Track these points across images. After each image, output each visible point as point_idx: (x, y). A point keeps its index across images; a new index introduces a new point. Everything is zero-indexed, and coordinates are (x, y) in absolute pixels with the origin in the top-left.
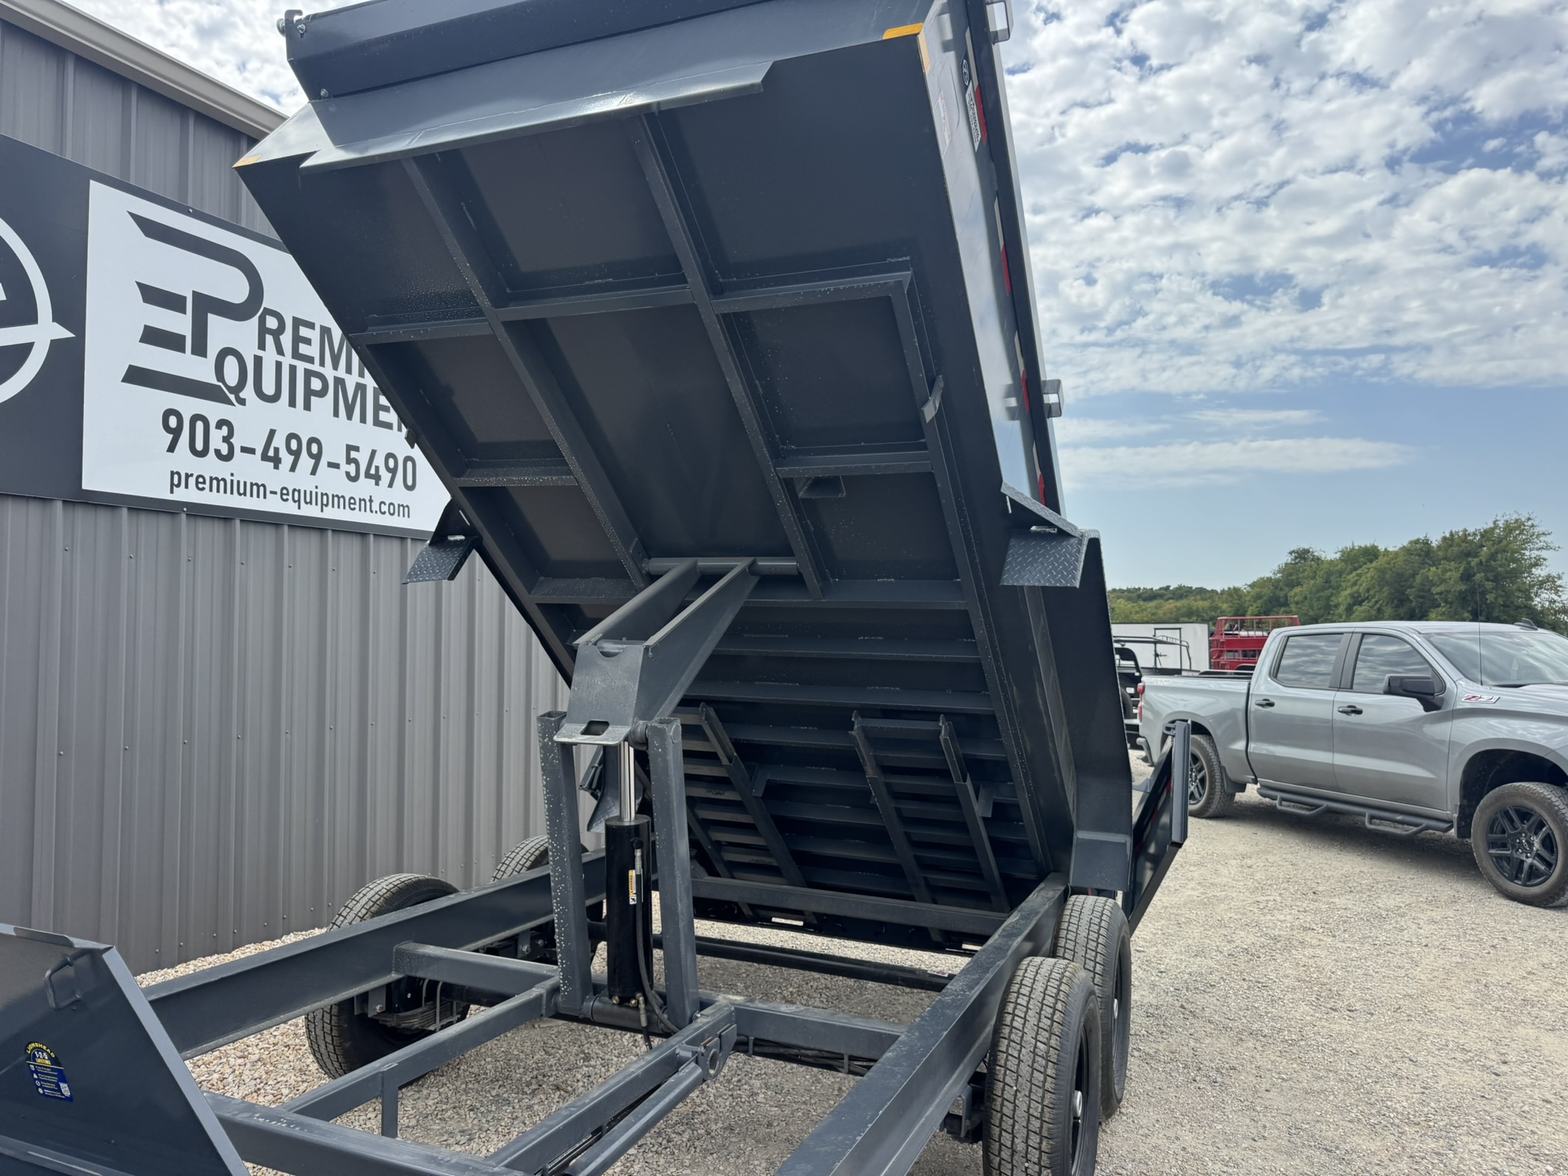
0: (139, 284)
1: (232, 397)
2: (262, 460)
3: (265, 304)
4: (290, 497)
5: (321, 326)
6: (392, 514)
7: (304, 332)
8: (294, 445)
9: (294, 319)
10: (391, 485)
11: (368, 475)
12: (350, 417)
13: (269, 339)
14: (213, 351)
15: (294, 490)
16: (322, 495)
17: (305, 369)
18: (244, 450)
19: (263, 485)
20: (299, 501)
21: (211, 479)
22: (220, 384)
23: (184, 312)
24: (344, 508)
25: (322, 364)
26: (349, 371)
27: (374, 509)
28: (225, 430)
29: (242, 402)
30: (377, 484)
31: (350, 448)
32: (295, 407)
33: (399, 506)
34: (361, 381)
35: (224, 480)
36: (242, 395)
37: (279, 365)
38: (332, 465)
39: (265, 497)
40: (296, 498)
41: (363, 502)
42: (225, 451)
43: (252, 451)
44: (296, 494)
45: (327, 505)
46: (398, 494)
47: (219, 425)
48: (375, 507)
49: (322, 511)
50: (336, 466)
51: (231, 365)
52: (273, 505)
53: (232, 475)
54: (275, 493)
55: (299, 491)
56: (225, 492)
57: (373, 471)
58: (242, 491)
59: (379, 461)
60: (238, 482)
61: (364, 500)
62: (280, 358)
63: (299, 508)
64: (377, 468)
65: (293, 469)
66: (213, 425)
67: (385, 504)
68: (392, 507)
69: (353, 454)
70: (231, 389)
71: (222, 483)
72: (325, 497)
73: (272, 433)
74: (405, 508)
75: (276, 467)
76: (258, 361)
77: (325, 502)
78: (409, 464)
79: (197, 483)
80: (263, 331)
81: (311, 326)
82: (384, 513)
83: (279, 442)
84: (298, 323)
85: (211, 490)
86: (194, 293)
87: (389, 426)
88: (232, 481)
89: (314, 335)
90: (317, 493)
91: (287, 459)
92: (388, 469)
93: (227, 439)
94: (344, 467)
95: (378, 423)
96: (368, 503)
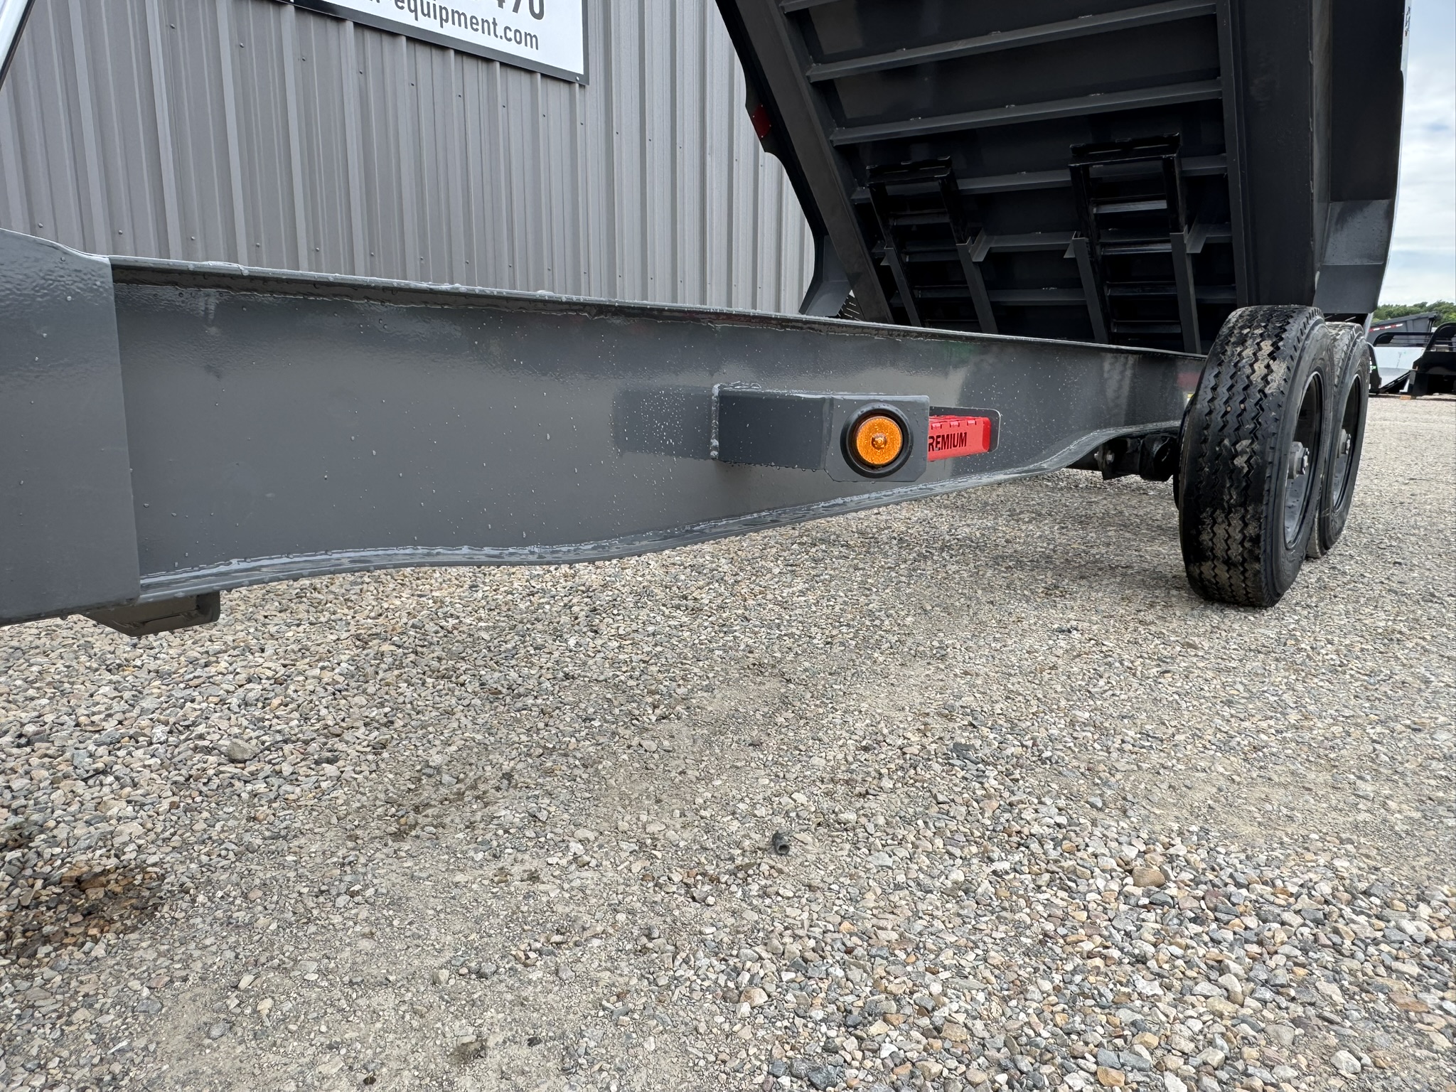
6: (519, 43)
10: (516, 9)
16: (442, 8)
20: (416, 11)
24: (466, 27)
27: (498, 34)
30: (501, 5)
33: (526, 35)
40: (413, 8)
41: (486, 24)
45: (447, 21)
46: (524, 21)
48: (500, 31)
49: (442, 26)
52: (387, 11)
61: (487, 21)
63: (416, 19)
67: (510, 30)
68: (518, 34)
72: (444, 11)
74: (532, 39)
77: (444, 17)
82: (510, 40)
90: (434, 5)
96: (492, 26)
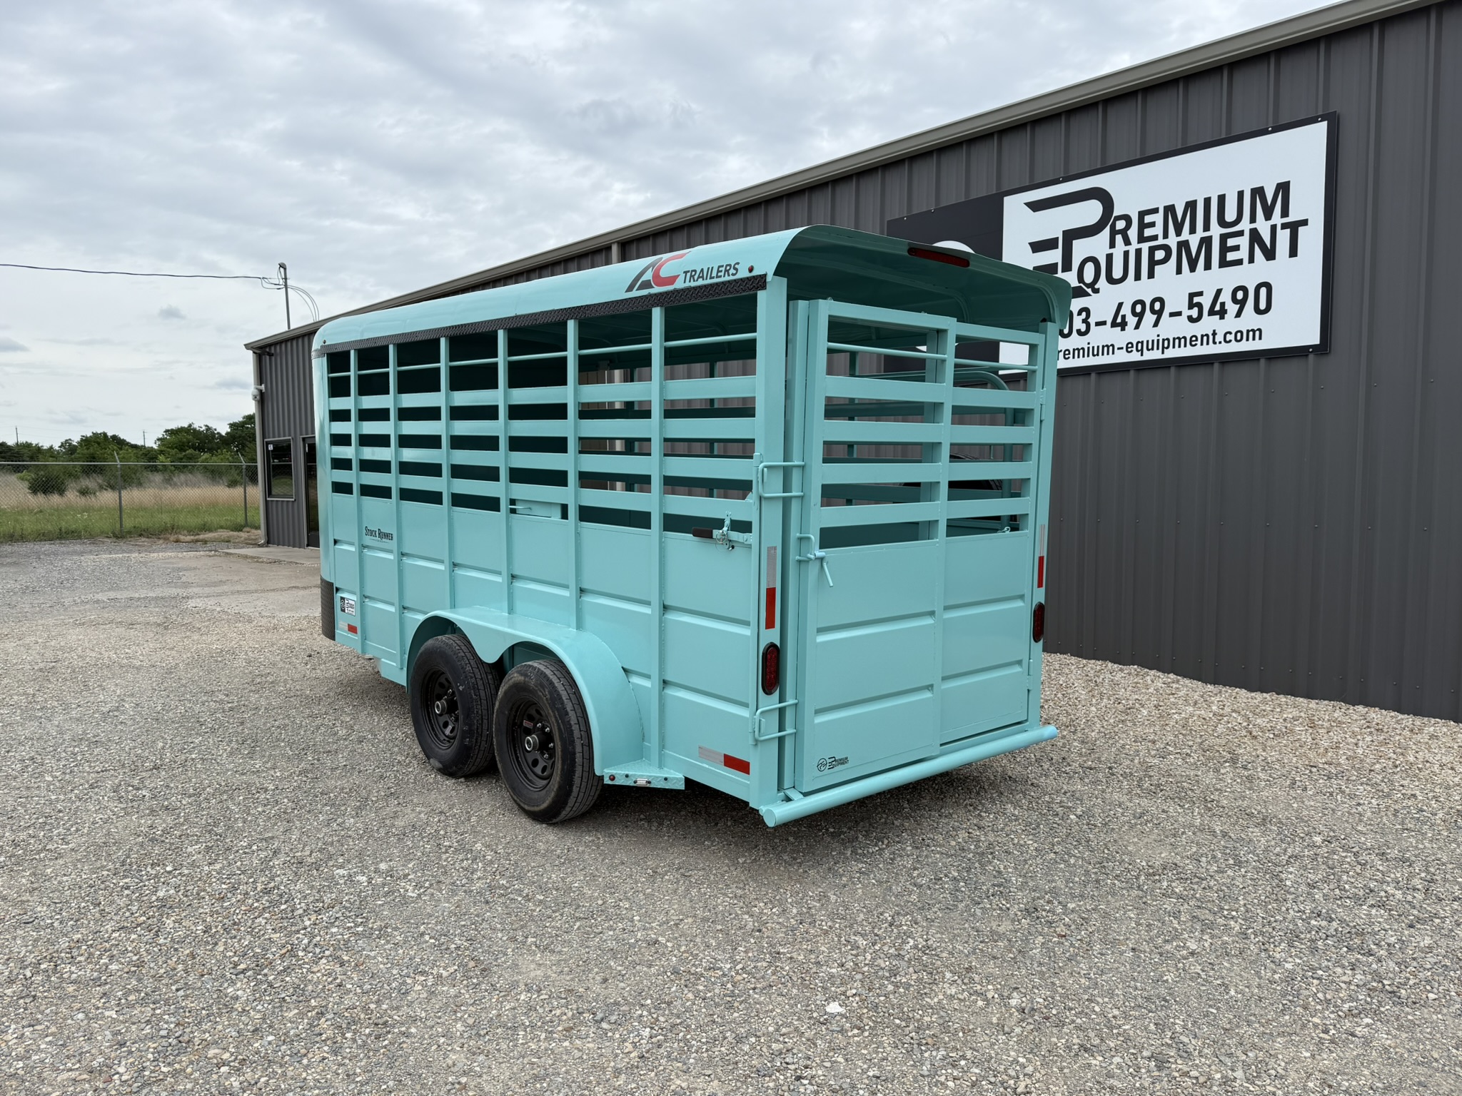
0: (1030, 244)
1: (1089, 291)
2: (1112, 327)
3: (1116, 213)
4: (1134, 349)
5: (1165, 207)
6: (1240, 341)
7: (1148, 219)
8: (1139, 308)
9: (1139, 212)
10: (1238, 315)
11: (1212, 313)
12: (1193, 269)
13: (1119, 238)
14: (1075, 265)
15: (1138, 343)
16: (1164, 340)
17: (1150, 248)
18: (1098, 324)
19: (1113, 345)
20: (1142, 350)
21: (1074, 350)
22: (1081, 285)
23: (1057, 248)
24: (1185, 346)
25: (1166, 236)
26: (1193, 231)
27: (1217, 340)
28: (1084, 314)
29: (1096, 291)
30: (1222, 318)
31: (1192, 296)
32: (1140, 279)
33: (1248, 331)
34: (1207, 234)
35: (1083, 349)
36: (1096, 287)
37: (1126, 254)
38: (1172, 315)
39: (1113, 353)
40: (1139, 348)
41: (1205, 338)
42: (1083, 328)
43: (1104, 323)
44: (1140, 345)
45: (1168, 348)
46: (1250, 318)
47: (1079, 313)
48: (1219, 338)
49: (1163, 353)
50: (1179, 314)
51: (1089, 271)
52: (1121, 357)
53: (1089, 344)
54: (1122, 348)
55: (1142, 342)
56: (1084, 356)
57: (1217, 308)
58: (1095, 353)
59: (1226, 297)
60: (1093, 347)
61: (1207, 335)
62: (1127, 248)
63: (1142, 355)
64: (1223, 304)
65: (1137, 327)
66: (1075, 313)
67: (1230, 333)
68: (1239, 335)
69: (1196, 300)
70: (1088, 286)
71: (1081, 351)
72: (1166, 342)
73: (1120, 305)
74: (1257, 333)
75: (1123, 329)
76: (1109, 258)
77: (1166, 345)
78: (1263, 291)
79: (1065, 354)
80: (1113, 233)
81: (1155, 211)
82: (1230, 341)
83: (1126, 310)
84: (1142, 215)
85: (1074, 357)
86: (1064, 232)
87: (1239, 262)
88: (1089, 348)
89: (1158, 218)
90: (1158, 340)
91: (1132, 321)
92: (1235, 300)
93: (1085, 321)
94: (1186, 313)
95: (1224, 263)
96: (1211, 338)
